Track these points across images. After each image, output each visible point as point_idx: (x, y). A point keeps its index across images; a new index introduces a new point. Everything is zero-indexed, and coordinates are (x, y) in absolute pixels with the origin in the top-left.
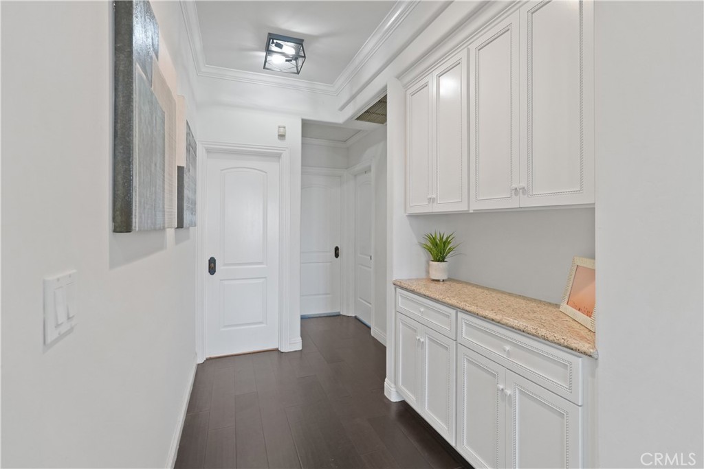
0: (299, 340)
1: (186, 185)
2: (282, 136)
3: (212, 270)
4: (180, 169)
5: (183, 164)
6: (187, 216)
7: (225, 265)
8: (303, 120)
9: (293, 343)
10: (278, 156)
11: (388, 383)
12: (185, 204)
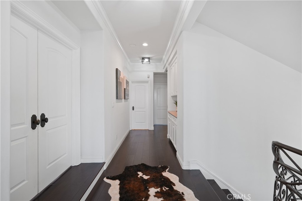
0: (153, 127)
1: (126, 91)
2: (148, 77)
3: (133, 109)
4: (125, 89)
5: (125, 88)
6: (126, 97)
7: (136, 108)
8: (154, 73)
9: (152, 128)
10: (148, 82)
11: (168, 135)
12: (126, 95)
